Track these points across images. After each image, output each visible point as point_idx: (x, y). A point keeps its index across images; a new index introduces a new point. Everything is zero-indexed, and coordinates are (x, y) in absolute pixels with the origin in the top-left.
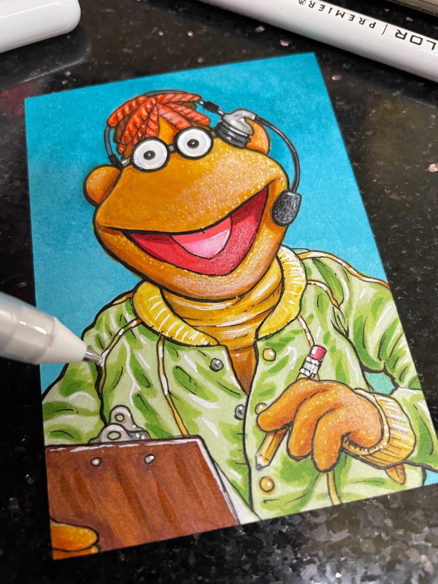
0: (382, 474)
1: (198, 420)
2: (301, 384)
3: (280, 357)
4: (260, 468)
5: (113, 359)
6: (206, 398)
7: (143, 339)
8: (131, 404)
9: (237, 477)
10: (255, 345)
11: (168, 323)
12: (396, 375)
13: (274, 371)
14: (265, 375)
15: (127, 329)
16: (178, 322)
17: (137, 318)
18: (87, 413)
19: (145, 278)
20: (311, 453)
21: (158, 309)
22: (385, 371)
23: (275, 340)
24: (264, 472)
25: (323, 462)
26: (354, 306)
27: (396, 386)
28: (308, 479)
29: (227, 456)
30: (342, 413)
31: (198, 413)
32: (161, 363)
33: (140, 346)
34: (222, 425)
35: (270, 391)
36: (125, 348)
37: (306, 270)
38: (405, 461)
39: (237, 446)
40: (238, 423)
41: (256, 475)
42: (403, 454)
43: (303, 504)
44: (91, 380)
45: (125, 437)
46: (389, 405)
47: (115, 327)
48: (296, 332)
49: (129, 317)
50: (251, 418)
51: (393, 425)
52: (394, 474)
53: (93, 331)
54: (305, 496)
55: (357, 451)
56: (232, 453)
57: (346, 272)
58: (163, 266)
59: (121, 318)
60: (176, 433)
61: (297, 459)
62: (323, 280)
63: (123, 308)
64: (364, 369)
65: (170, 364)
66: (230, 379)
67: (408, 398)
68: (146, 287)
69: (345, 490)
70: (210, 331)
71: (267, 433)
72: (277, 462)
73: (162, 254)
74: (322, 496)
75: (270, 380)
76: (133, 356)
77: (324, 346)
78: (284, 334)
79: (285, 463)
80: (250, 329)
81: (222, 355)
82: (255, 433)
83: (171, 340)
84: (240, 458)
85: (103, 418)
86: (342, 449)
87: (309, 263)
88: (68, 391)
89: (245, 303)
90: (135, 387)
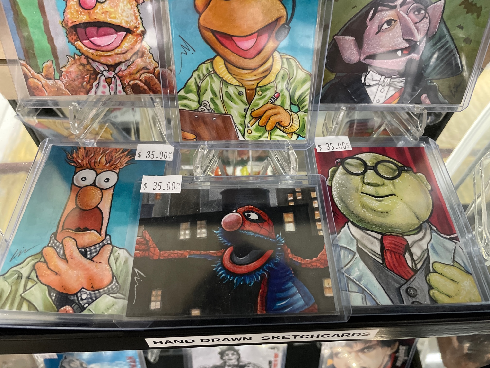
0: (285, 135)
1: (231, 110)
2: (268, 105)
3: (263, 95)
4: (248, 127)
5: (204, 84)
6: (235, 104)
7: (215, 79)
8: (209, 101)
9: (241, 128)
10: (256, 89)
11: (225, 74)
12: (301, 107)
13: (260, 99)
14: (257, 100)
15: (210, 74)
16: (229, 75)
17: (214, 70)
18: (193, 101)
19: (218, 54)
20: (266, 126)
21: (222, 68)
22: (298, 105)
23: (264, 88)
24: (249, 128)
25: (268, 128)
26: (296, 81)
27: (300, 111)
28: (263, 132)
29: (239, 122)
30: (279, 116)
31: (231, 108)
32: (221, 89)
33: (214, 82)
34: (239, 113)
35: (258, 105)
36: (208, 82)
37: (283, 63)
38: (294, 132)
39: (243, 119)
40: (244, 113)
41: (247, 129)
42: (293, 131)
43: (259, 138)
44: (195, 90)
45: (206, 111)
46: (295, 116)
47: (205, 72)
48: (271, 87)
49: (211, 69)
50: (249, 112)
51: (294, 122)
52: (289, 135)
53: (197, 72)
54: (260, 137)
55: (280, 127)
56: (241, 121)
57: (297, 67)
58: (226, 50)
59: (207, 69)
60: (224, 113)
61: (261, 126)
62: (287, 68)
63: (208, 65)
64: (291, 103)
65: (224, 90)
66: (244, 98)
67: (302, 115)
68: (218, 59)
69: (272, 137)
70: (241, 81)
71: (253, 118)
72: (254, 126)
73: (226, 45)
74: (266, 137)
75: (258, 102)
76: (211, 85)
77: (280, 93)
78: (267, 87)
79: (257, 127)
80: (255, 83)
81: (243, 90)
82: (249, 117)
83: (225, 81)
84: (243, 123)
85: (199, 103)
86: (275, 126)
87: (285, 60)
88: (187, 92)
89: (255, 72)
90: (211, 95)
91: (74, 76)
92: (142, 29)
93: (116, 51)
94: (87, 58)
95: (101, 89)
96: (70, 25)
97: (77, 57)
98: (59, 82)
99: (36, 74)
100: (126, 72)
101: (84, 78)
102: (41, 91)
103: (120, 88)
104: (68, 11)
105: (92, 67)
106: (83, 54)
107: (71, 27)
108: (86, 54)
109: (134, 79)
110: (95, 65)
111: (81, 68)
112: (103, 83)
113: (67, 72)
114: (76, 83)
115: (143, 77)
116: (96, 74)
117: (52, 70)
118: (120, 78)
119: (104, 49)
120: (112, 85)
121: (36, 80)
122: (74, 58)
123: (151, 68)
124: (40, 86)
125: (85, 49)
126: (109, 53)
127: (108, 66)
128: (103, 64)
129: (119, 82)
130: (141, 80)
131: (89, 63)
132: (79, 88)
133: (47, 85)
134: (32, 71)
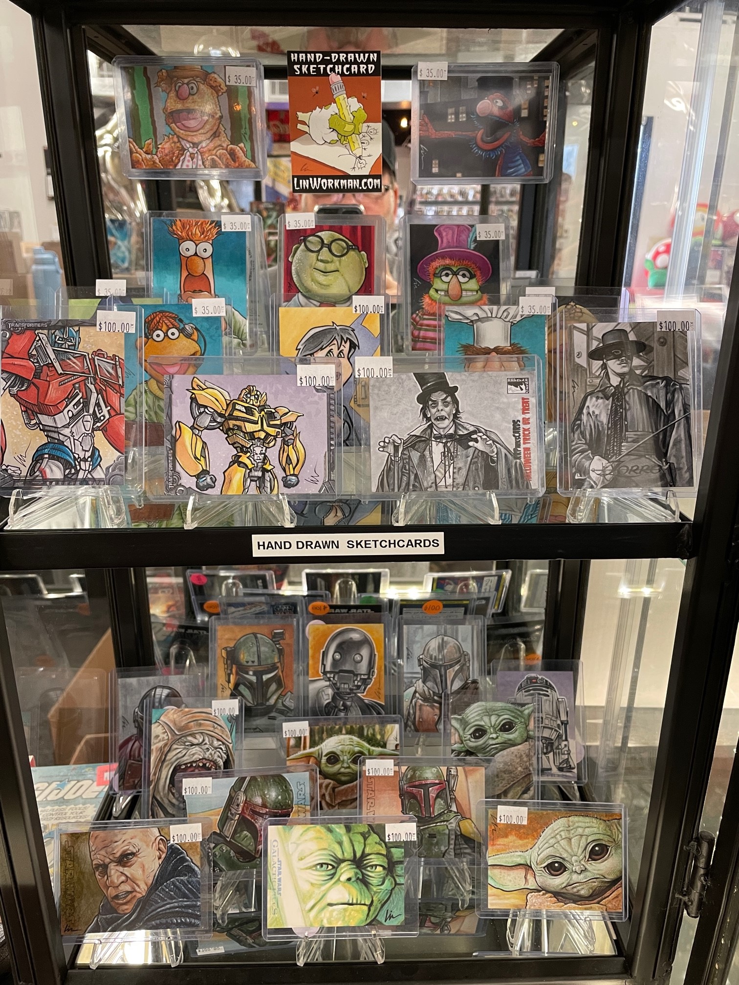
91: (167, 151)
92: (220, 114)
93: (200, 132)
94: (178, 137)
95: (186, 163)
96: (169, 111)
97: (171, 136)
98: (155, 157)
99: (139, 150)
100: (206, 149)
101: (174, 153)
102: (141, 164)
103: (200, 162)
104: (168, 101)
105: (181, 144)
106: (175, 134)
107: (170, 113)
108: (178, 134)
109: (212, 155)
110: (183, 143)
111: (173, 145)
112: (188, 158)
113: (162, 148)
114: (168, 157)
115: (218, 153)
116: (183, 150)
117: (151, 146)
118: (201, 153)
119: (191, 130)
120: (195, 160)
121: (138, 155)
122: (169, 137)
123: (225, 145)
124: (141, 160)
125: (177, 129)
126: (195, 133)
127: (193, 144)
128: (189, 142)
129: (200, 157)
130: (216, 156)
131: (179, 141)
132: (169, 162)
133: (146, 159)
134: (137, 147)
